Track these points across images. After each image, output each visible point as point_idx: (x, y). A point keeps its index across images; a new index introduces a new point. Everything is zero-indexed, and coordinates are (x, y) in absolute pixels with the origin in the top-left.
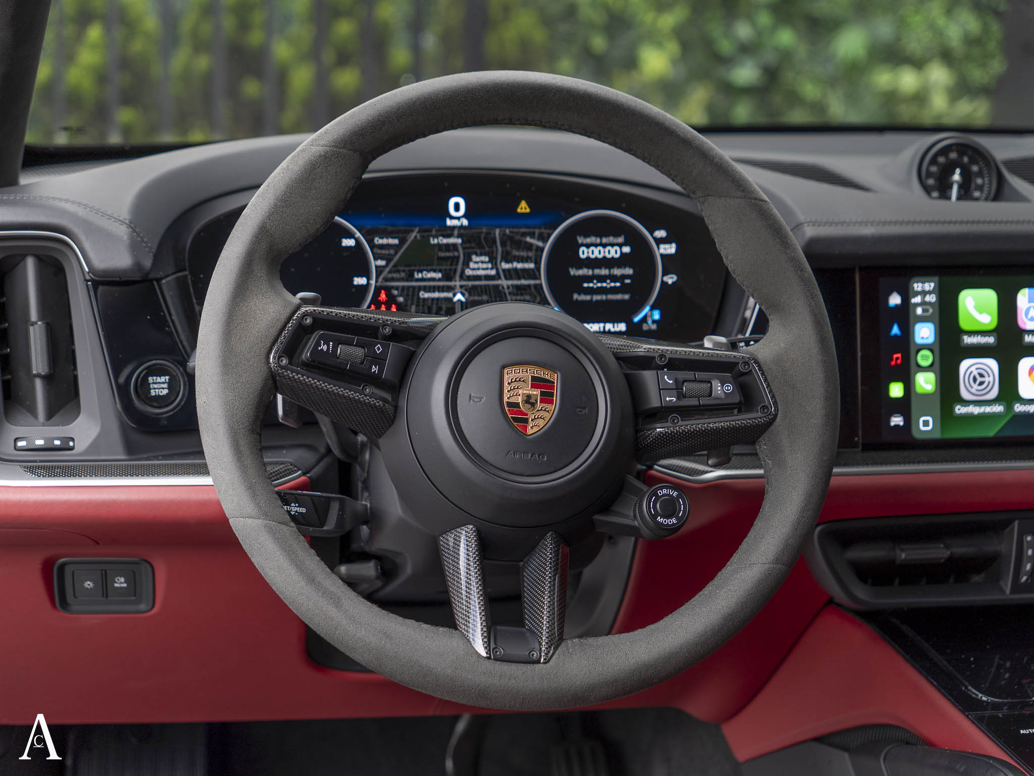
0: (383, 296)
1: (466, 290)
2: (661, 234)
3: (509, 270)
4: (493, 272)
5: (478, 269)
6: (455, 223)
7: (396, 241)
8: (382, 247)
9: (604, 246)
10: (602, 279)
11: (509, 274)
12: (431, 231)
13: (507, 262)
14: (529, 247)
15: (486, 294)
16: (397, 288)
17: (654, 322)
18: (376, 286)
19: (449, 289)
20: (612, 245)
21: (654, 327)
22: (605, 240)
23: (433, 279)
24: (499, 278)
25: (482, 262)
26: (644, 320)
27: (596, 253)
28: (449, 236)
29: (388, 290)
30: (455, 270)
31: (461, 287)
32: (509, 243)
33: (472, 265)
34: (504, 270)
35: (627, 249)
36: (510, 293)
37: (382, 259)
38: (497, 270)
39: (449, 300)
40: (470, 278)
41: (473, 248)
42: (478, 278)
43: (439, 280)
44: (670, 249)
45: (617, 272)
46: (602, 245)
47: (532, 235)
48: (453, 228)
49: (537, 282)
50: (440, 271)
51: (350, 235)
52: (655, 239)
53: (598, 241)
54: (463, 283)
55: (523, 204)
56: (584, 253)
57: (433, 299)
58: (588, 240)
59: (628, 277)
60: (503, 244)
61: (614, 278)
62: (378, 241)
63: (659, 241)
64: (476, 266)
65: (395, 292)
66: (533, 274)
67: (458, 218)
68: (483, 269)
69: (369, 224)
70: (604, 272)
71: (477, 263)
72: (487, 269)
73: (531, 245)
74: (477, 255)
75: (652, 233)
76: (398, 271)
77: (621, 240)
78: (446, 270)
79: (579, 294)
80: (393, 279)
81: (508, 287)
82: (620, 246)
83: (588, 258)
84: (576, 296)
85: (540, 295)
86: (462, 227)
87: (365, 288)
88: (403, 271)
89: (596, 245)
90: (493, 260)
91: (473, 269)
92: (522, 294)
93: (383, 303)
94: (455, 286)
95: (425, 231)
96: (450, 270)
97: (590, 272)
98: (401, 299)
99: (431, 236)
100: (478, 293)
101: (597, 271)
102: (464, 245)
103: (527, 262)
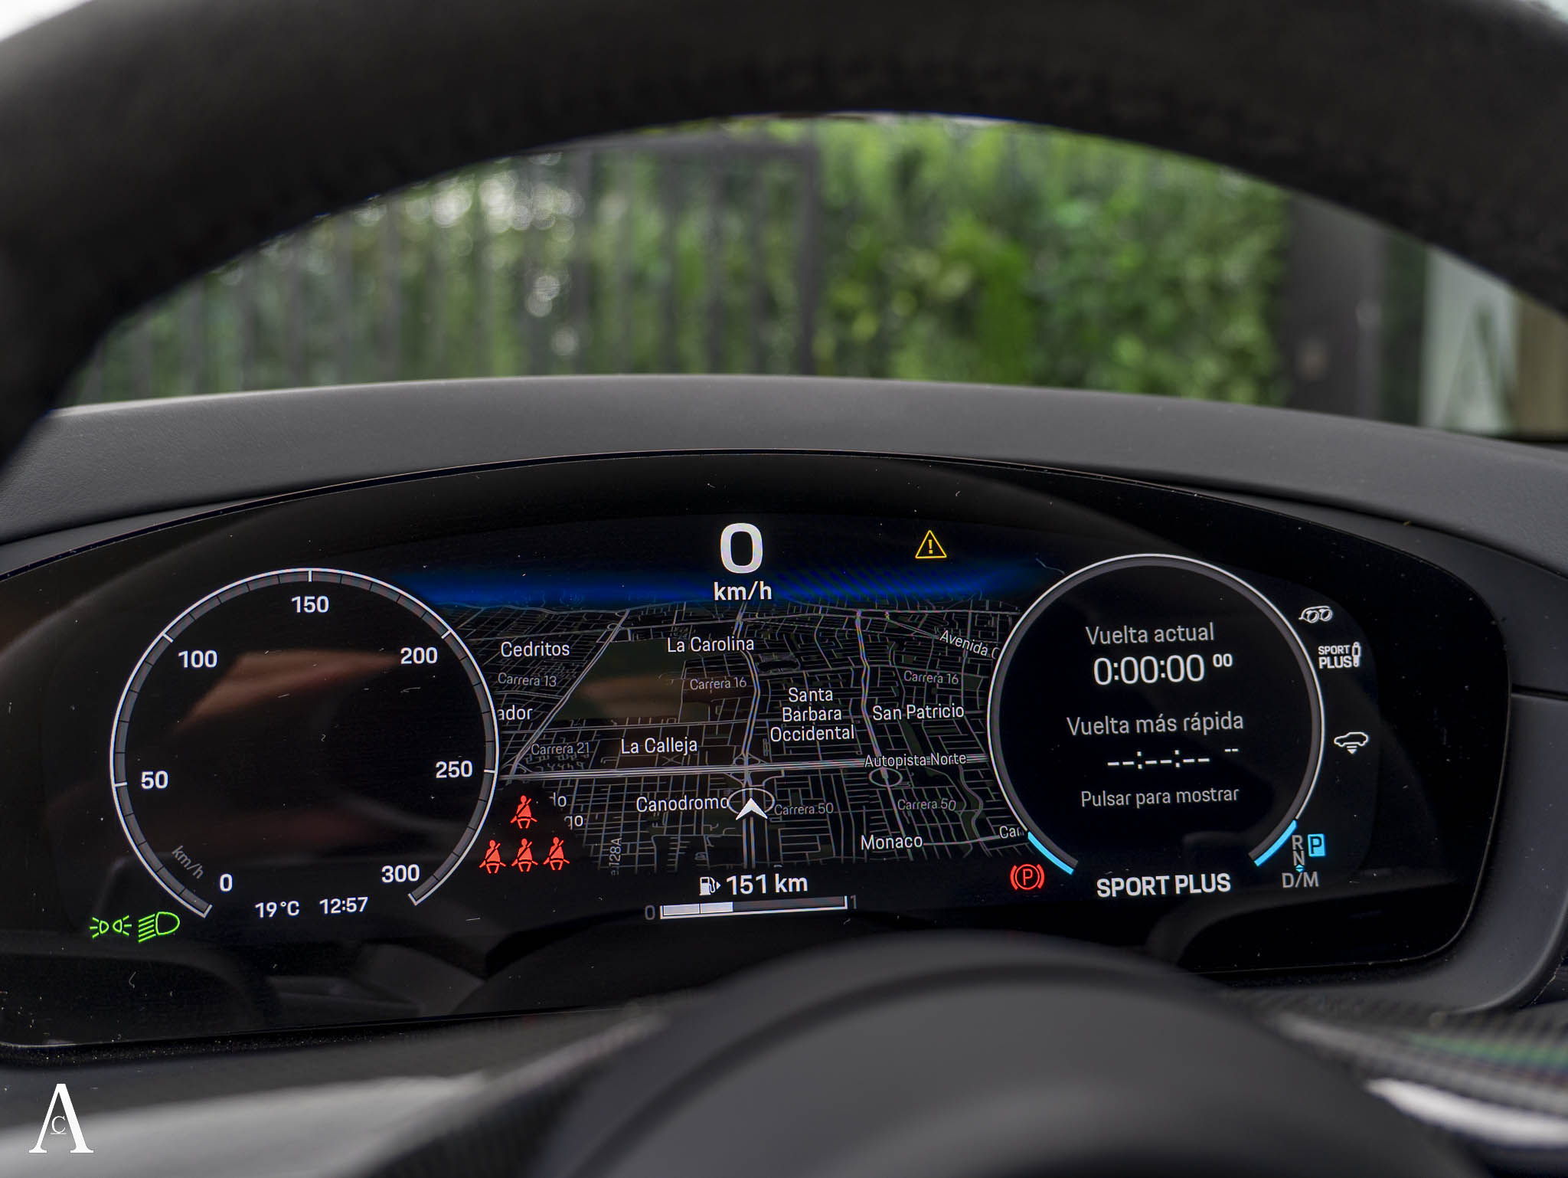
0: (524, 813)
1: (770, 787)
2: (1319, 613)
3: (893, 726)
4: (848, 734)
5: (807, 724)
6: (737, 591)
7: (565, 650)
8: (521, 667)
9: (1162, 651)
10: (1158, 745)
11: (892, 739)
12: (669, 619)
13: (888, 703)
14: (951, 658)
15: (830, 798)
16: (566, 788)
17: (1312, 864)
18: (500, 783)
19: (722, 785)
20: (1185, 649)
21: (1313, 880)
22: (1160, 636)
23: (676, 759)
24: (868, 751)
25: (817, 706)
26: (1284, 858)
27: (1139, 671)
28: (721, 632)
29: (539, 793)
30: (740, 729)
31: (757, 777)
32: (891, 648)
33: (787, 714)
34: (878, 727)
35: (1224, 660)
36: (898, 794)
37: (519, 701)
38: (861, 725)
39: (726, 817)
40: (779, 752)
41: (790, 664)
42: (805, 751)
43: (693, 760)
44: (1350, 657)
45: (1199, 724)
46: (1154, 648)
47: (958, 625)
48: (731, 607)
49: (980, 758)
50: (695, 734)
51: (426, 636)
52: (1302, 628)
53: (1144, 637)
54: (762, 767)
55: (930, 537)
56: (1105, 673)
57: (674, 817)
58: (1116, 637)
59: (1232, 737)
60: (876, 650)
61: (1191, 743)
62: (513, 650)
63: (1316, 635)
64: (799, 717)
65: (560, 800)
66: (965, 737)
67: (746, 580)
68: (820, 725)
69: (483, 601)
70: (1164, 725)
71: (803, 707)
72: (830, 724)
73: (956, 651)
74: (800, 683)
75: (1293, 616)
76: (571, 737)
77: (1206, 634)
78: (710, 730)
79: (1096, 792)
80: (553, 762)
81: (893, 778)
82: (1207, 650)
83: (1117, 685)
84: (1086, 797)
85: (985, 795)
86: (755, 604)
87: (470, 788)
88: (586, 736)
89: (1138, 651)
90: (846, 697)
91: (792, 726)
92: (932, 796)
93: (524, 834)
94: (741, 776)
95: (650, 619)
96: (724, 729)
97: (1125, 728)
98: (577, 821)
99: (667, 632)
100: (806, 794)
101: (1143, 724)
102: (764, 659)
103: (944, 702)
